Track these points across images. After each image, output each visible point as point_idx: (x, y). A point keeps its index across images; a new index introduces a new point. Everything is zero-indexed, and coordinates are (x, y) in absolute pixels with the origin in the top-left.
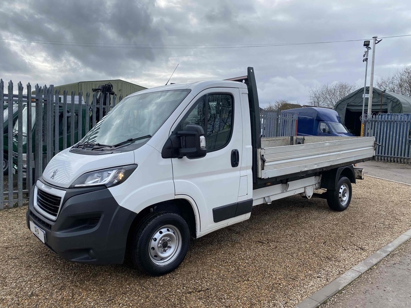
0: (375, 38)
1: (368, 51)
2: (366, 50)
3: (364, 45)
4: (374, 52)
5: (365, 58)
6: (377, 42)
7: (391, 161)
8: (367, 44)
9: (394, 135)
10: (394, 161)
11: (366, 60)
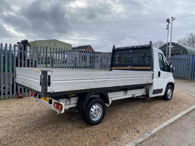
0: (172, 18)
1: (169, 24)
2: (168, 23)
3: (167, 21)
4: (172, 24)
5: (167, 27)
6: (173, 19)
7: (180, 78)
8: (168, 21)
9: (181, 66)
10: (181, 79)
11: (168, 28)
